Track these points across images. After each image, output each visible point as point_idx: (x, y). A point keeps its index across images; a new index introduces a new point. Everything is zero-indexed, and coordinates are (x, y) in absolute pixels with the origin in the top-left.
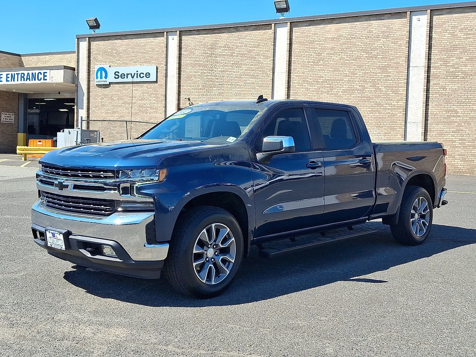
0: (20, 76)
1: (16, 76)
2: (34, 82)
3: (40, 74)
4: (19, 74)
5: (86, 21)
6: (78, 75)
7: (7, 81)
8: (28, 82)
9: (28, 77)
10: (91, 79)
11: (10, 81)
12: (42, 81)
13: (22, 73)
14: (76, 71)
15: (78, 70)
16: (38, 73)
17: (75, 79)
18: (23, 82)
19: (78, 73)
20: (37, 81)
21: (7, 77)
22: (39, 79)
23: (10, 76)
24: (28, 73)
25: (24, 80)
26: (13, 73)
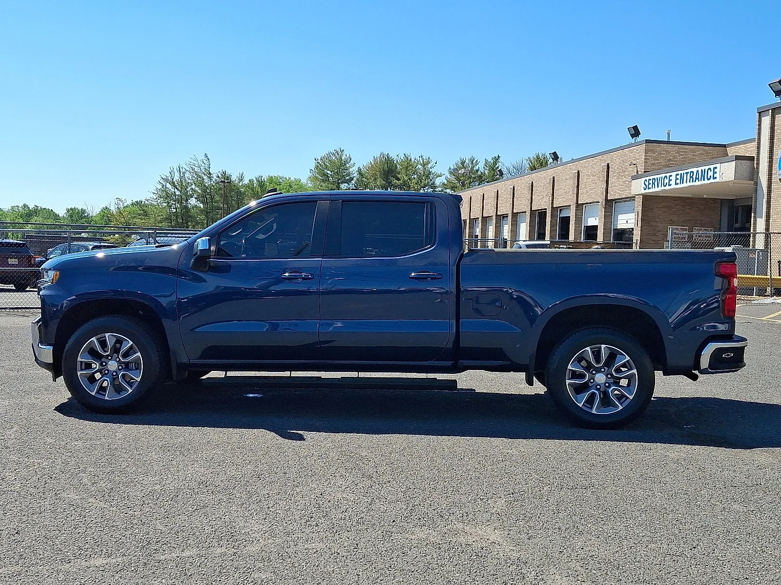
0: (689, 174)
1: (685, 175)
2: (703, 182)
3: (709, 171)
4: (688, 172)
5: (769, 85)
6: (758, 168)
7: (676, 184)
8: (697, 183)
9: (697, 177)
10: (773, 172)
11: (679, 183)
12: (712, 180)
13: (691, 172)
14: (755, 162)
15: (758, 159)
16: (708, 170)
17: (754, 174)
18: (692, 184)
19: (758, 164)
20: (706, 181)
21: (677, 179)
22: (709, 177)
23: (678, 177)
24: (698, 171)
25: (693, 182)
26: (682, 172)
